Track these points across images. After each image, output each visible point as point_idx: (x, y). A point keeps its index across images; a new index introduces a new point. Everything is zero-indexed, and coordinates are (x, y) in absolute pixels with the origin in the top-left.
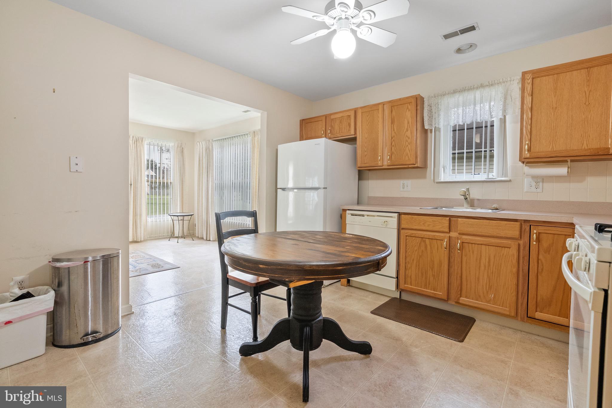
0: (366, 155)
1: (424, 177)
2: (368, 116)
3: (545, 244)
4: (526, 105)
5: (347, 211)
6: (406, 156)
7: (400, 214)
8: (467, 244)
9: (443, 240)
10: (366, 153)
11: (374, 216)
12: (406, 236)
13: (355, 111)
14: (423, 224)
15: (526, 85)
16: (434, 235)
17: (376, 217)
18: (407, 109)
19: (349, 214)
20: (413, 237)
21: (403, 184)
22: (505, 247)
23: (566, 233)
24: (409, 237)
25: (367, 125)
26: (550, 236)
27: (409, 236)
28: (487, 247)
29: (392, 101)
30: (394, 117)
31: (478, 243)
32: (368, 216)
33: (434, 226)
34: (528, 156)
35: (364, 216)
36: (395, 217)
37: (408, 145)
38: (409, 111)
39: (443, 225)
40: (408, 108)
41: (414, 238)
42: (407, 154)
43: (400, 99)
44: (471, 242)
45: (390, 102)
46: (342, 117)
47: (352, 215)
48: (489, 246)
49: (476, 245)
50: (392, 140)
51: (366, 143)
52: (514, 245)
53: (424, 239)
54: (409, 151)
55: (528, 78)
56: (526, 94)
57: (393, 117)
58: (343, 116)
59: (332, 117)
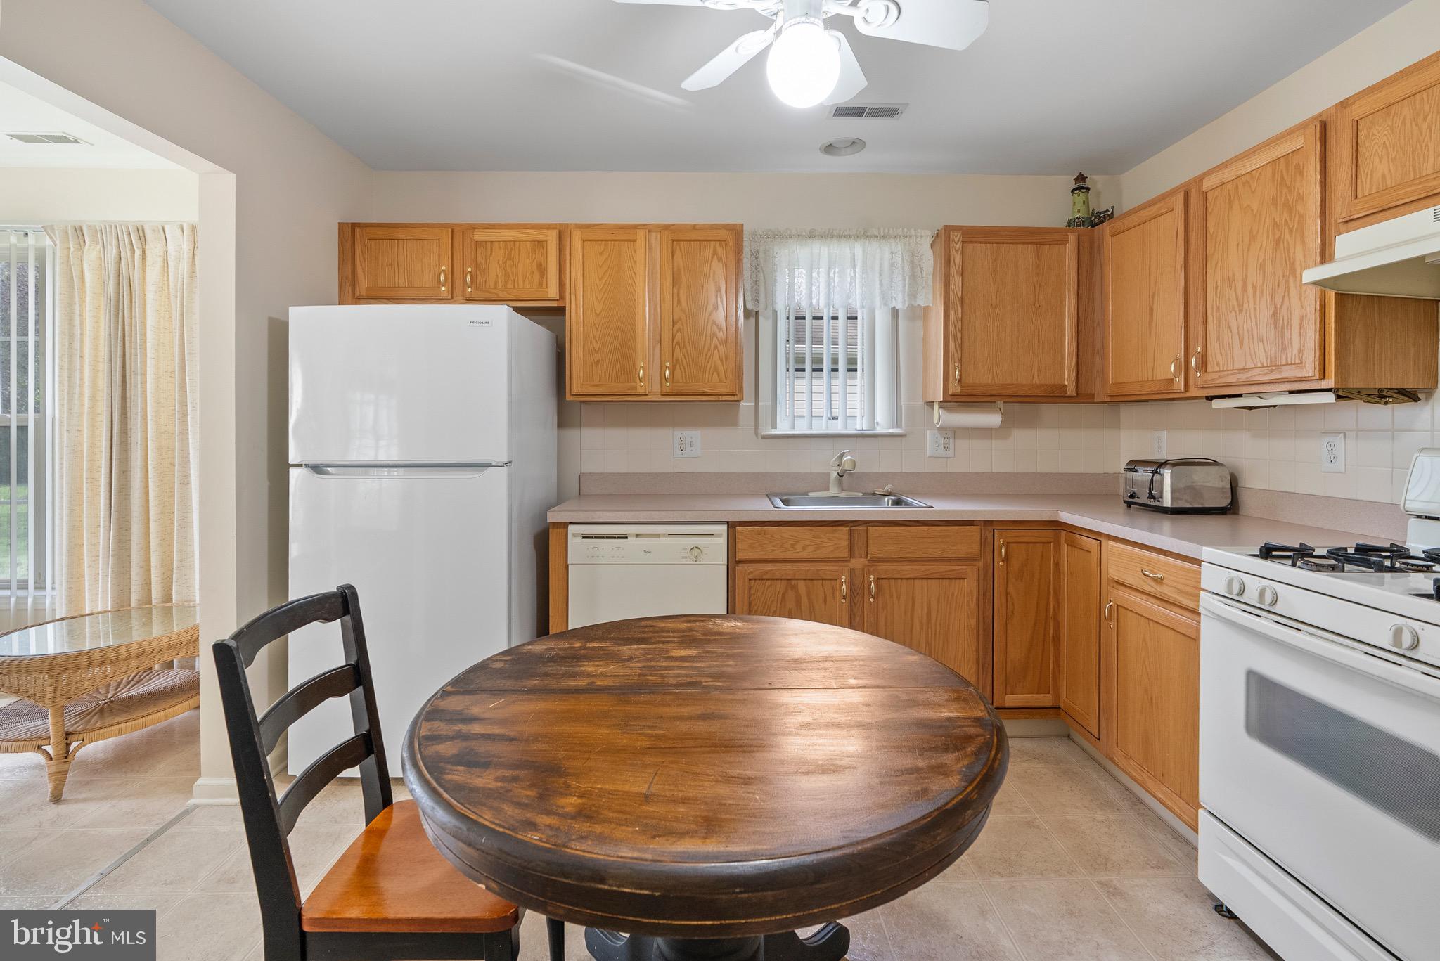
0: (598, 361)
1: (734, 422)
2: (601, 254)
3: (1016, 564)
4: (953, 291)
5: (571, 528)
6: (713, 374)
7: (731, 526)
8: (887, 580)
9: (836, 580)
10: (597, 357)
11: (657, 536)
12: (750, 580)
13: (563, 232)
14: (792, 546)
15: (953, 253)
16: (818, 571)
17: (663, 540)
18: (714, 255)
19: (574, 535)
20: (768, 579)
21: (682, 439)
22: (956, 579)
23: (1044, 540)
24: (757, 581)
25: (601, 279)
26: (1023, 546)
27: (755, 579)
28: (925, 581)
29: (672, 227)
30: (679, 270)
31: (908, 576)
32: (637, 536)
33: (817, 549)
34: (958, 390)
35: (627, 538)
36: (719, 535)
37: (719, 345)
38: (719, 261)
39: (836, 544)
40: (715, 253)
41: (769, 583)
42: (716, 369)
43: (694, 227)
44: (898, 576)
45: (667, 227)
46: (514, 241)
47: (583, 538)
48: (929, 581)
49: (904, 581)
50: (676, 327)
51: (597, 329)
52: (971, 572)
53: (793, 582)
54: (722, 360)
55: (956, 240)
56: (952, 270)
57: (675, 269)
58: (517, 241)
59: (479, 236)
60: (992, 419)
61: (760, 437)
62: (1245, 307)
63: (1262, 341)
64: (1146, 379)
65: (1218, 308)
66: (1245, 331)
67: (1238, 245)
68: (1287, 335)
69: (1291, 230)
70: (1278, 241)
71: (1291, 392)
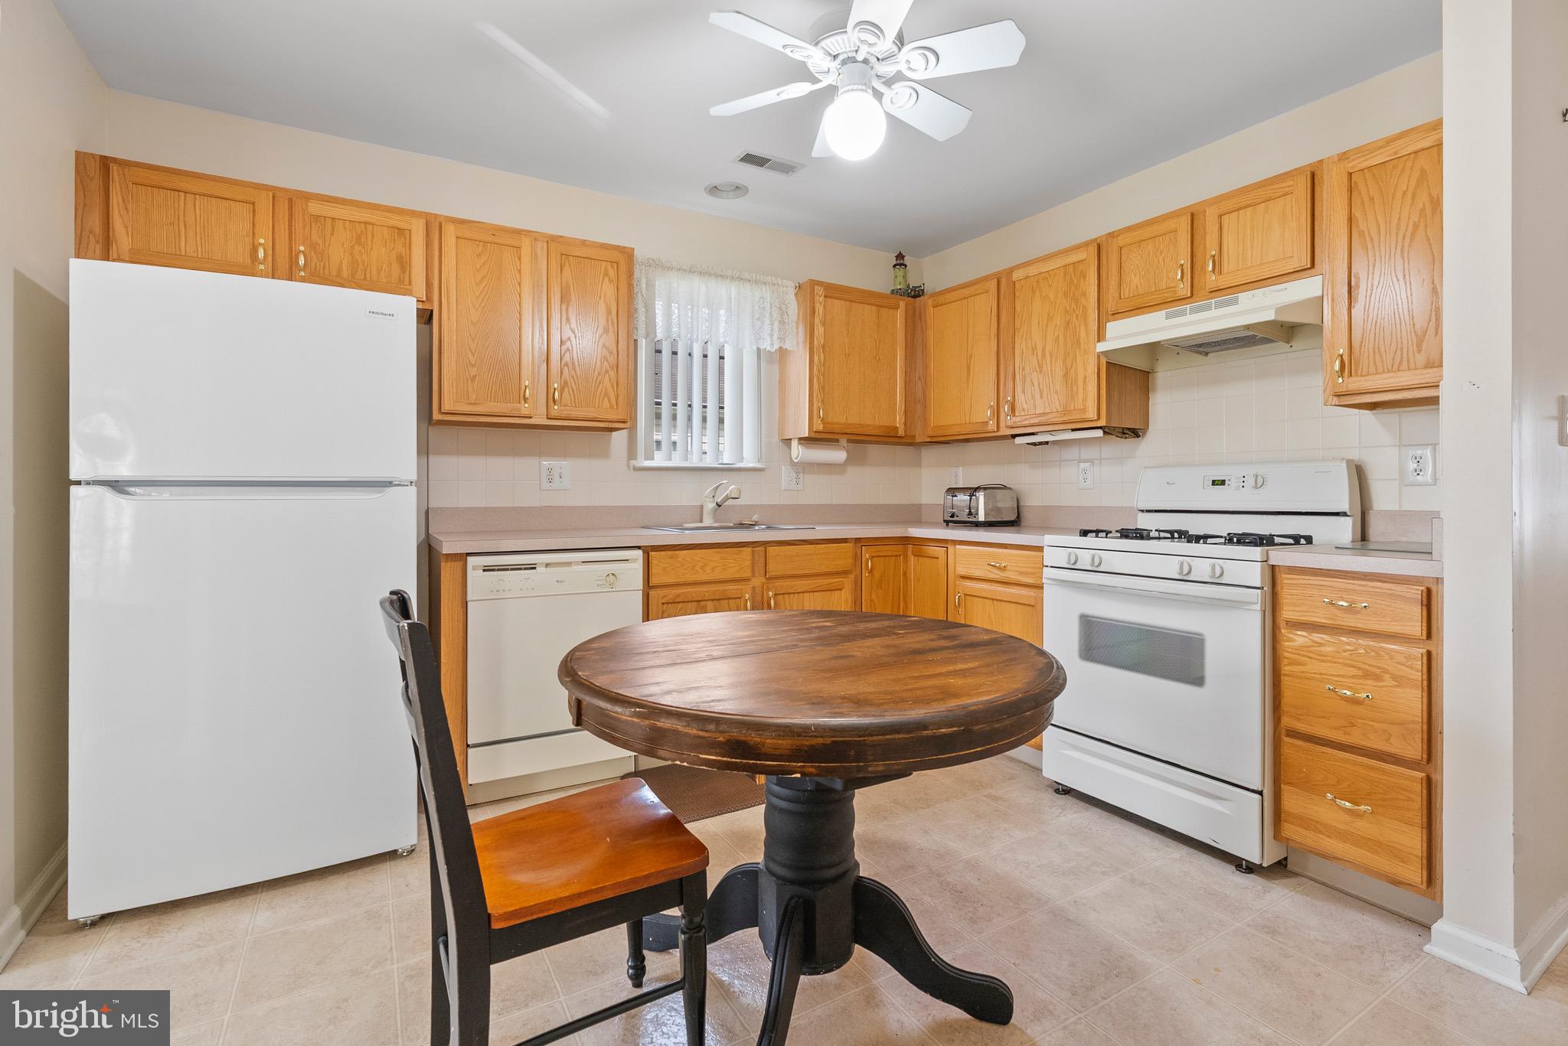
0: (475, 377)
1: (604, 453)
2: (479, 255)
3: (877, 575)
4: (817, 339)
5: (470, 559)
6: (603, 399)
7: (647, 550)
8: (782, 596)
9: (740, 598)
10: (474, 371)
11: (569, 564)
12: (663, 604)
13: (434, 226)
14: (702, 567)
15: (817, 305)
16: (725, 590)
17: (575, 568)
18: (604, 276)
19: (474, 568)
20: (679, 602)
21: (550, 470)
22: (835, 590)
23: (895, 554)
24: (670, 605)
25: (478, 284)
26: (882, 559)
27: (668, 603)
28: (812, 594)
29: (560, 240)
30: (568, 286)
31: (799, 591)
32: (547, 565)
33: (724, 569)
34: (821, 428)
35: (535, 568)
36: (635, 560)
37: (609, 369)
38: (610, 283)
39: (741, 564)
40: (606, 274)
41: (680, 605)
42: (606, 395)
43: (584, 243)
44: (790, 591)
45: (552, 239)
46: (366, 223)
47: (484, 570)
48: (815, 593)
49: (796, 595)
50: (564, 348)
51: (473, 340)
52: (848, 582)
53: (703, 603)
54: (612, 386)
55: (820, 293)
56: (817, 320)
57: (564, 285)
58: (370, 223)
59: (314, 208)
60: (838, 455)
61: (632, 468)
62: (1044, 368)
63: (1057, 393)
64: (968, 422)
65: (1023, 369)
66: (1045, 386)
67: (1039, 323)
68: (1075, 388)
69: (1077, 316)
70: (1068, 322)
71: (1073, 430)
